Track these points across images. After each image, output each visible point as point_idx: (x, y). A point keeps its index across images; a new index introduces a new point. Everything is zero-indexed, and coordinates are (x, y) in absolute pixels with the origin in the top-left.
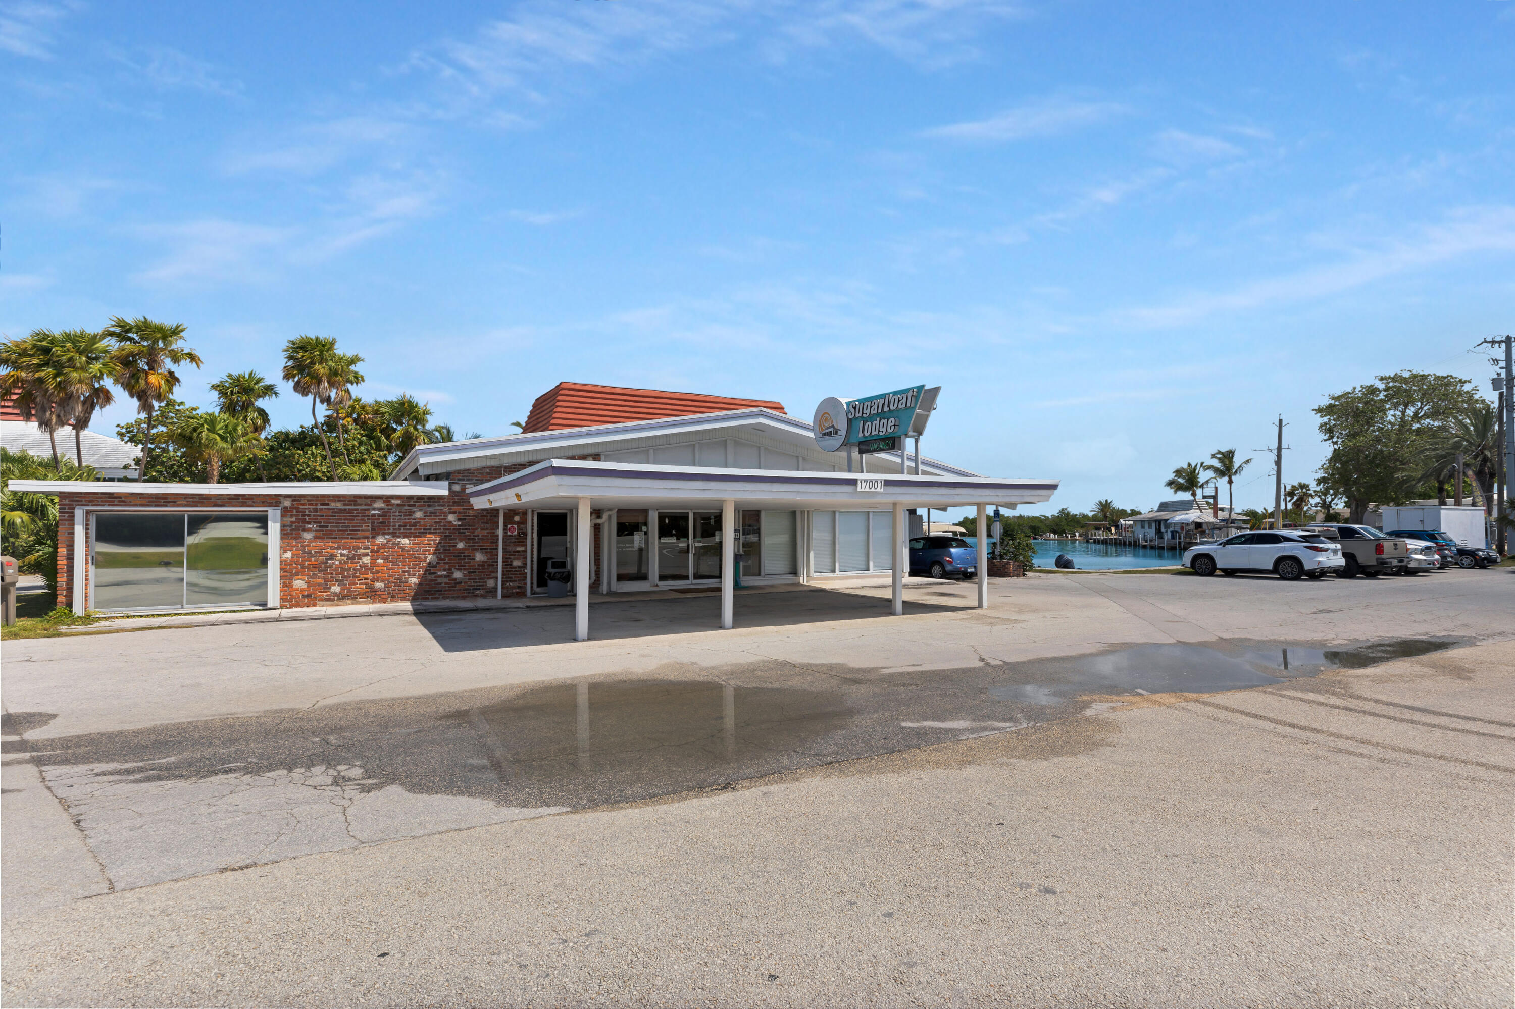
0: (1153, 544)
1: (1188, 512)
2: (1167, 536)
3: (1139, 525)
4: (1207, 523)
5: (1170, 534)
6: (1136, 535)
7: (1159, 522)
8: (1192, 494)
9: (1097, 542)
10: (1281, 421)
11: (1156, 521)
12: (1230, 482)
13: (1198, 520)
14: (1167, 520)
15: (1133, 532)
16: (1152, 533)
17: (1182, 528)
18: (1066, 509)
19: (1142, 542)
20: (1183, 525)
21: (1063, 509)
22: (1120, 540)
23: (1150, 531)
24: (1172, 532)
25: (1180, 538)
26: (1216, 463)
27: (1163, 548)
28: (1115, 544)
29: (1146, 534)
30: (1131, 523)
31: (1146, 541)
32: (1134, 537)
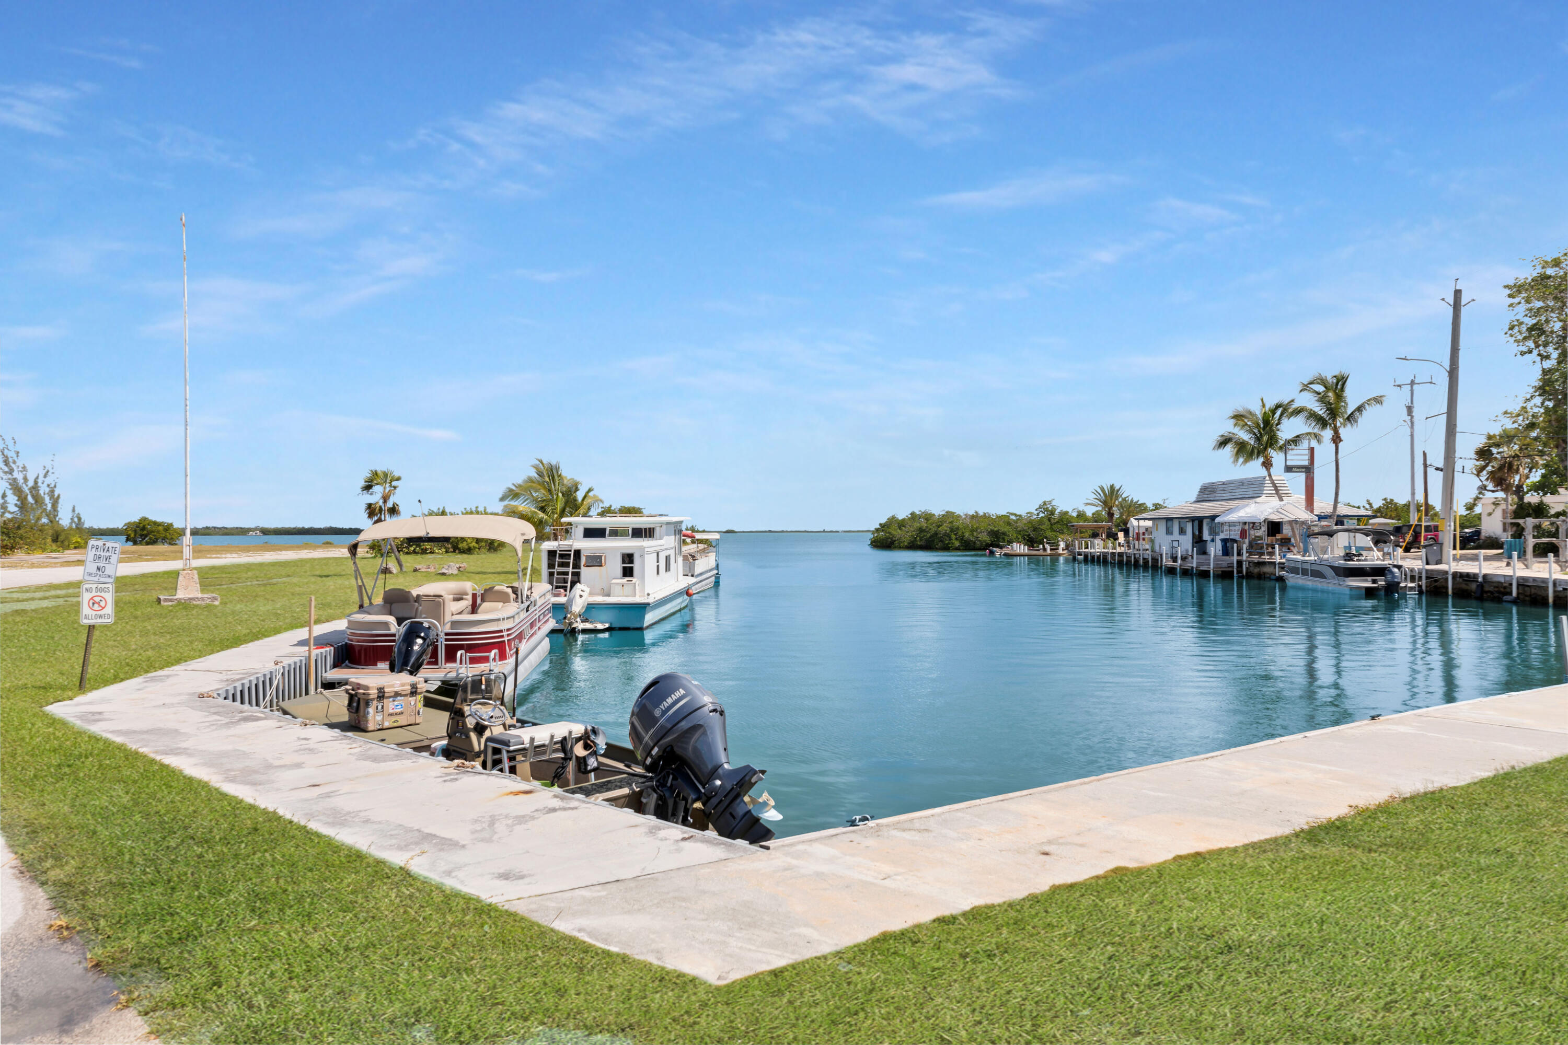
0: (1188, 565)
1: (1258, 500)
2: (1214, 549)
3: (1162, 526)
4: (1292, 523)
5: (1219, 545)
6: (1157, 548)
7: (1198, 521)
8: (1264, 464)
9: (1090, 559)
10: (1458, 293)
11: (1193, 519)
12: (1337, 439)
13: (1275, 518)
14: (1213, 518)
15: (1152, 541)
16: (1185, 543)
17: (1243, 534)
18: (1050, 502)
19: (1167, 562)
20: (1246, 527)
21: (1045, 503)
22: (1128, 557)
23: (1182, 538)
24: (1224, 541)
25: (1239, 554)
26: (1310, 402)
27: (1204, 574)
28: (1120, 564)
29: (1175, 544)
30: (1149, 524)
31: (1175, 559)
32: (1153, 551)
